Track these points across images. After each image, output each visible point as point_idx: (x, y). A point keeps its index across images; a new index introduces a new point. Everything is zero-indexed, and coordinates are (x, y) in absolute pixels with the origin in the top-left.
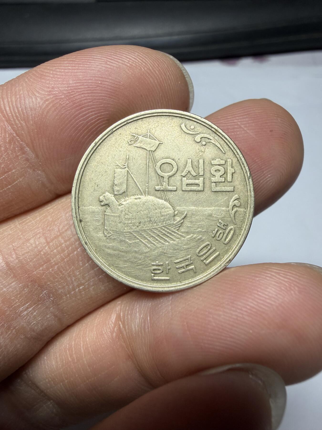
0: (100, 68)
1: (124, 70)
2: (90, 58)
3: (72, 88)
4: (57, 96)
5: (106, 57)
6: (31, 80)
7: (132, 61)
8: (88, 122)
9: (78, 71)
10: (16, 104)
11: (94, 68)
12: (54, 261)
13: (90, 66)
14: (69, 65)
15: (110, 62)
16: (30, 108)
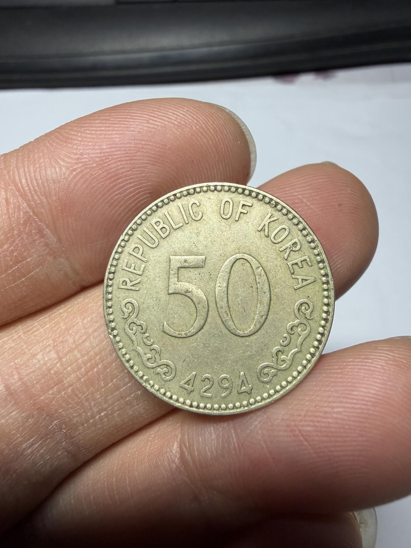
0: (141, 129)
1: (171, 130)
2: (127, 115)
3: (106, 154)
4: (86, 164)
5: (148, 114)
6: (54, 145)
7: (180, 118)
8: (125, 196)
9: (113, 132)
10: (34, 176)
11: (133, 129)
12: (68, 382)
13: (128, 126)
14: (102, 125)
15: (153, 120)
16: (52, 180)
